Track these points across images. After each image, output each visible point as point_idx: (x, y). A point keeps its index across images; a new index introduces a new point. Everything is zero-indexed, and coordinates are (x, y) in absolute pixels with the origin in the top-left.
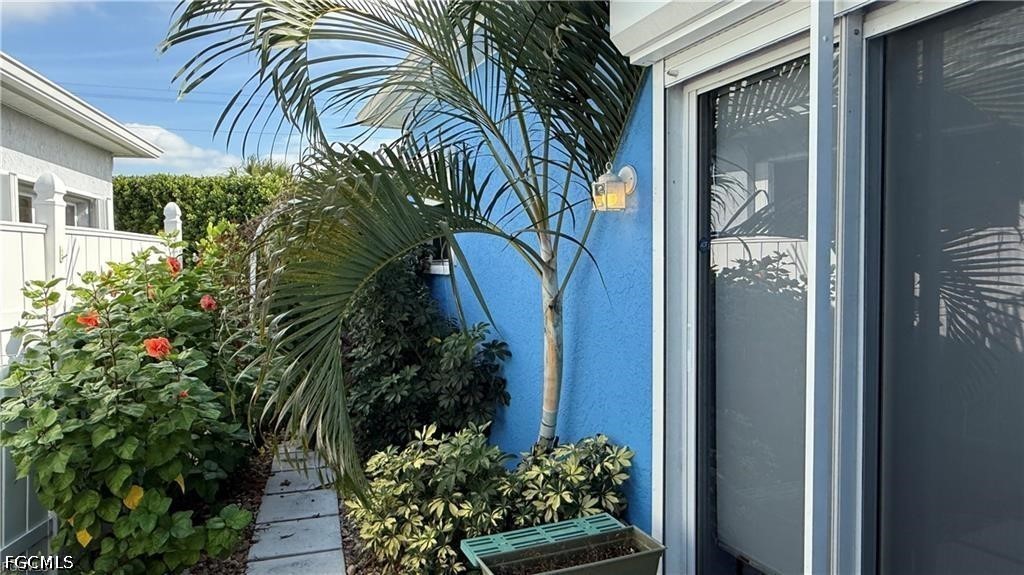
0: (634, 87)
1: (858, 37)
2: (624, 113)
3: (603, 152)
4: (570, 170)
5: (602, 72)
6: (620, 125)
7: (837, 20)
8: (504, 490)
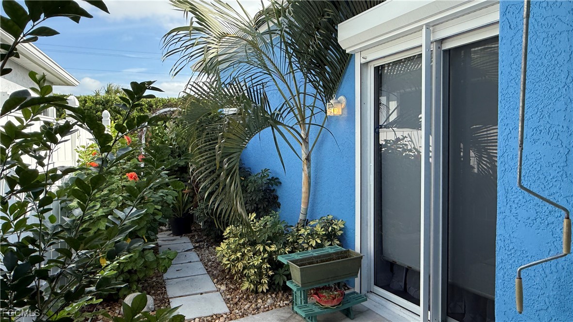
0: (346, 62)
1: (440, 50)
2: (341, 72)
3: (330, 88)
4: (316, 97)
5: (331, 55)
6: (339, 78)
7: (432, 43)
8: (289, 239)
